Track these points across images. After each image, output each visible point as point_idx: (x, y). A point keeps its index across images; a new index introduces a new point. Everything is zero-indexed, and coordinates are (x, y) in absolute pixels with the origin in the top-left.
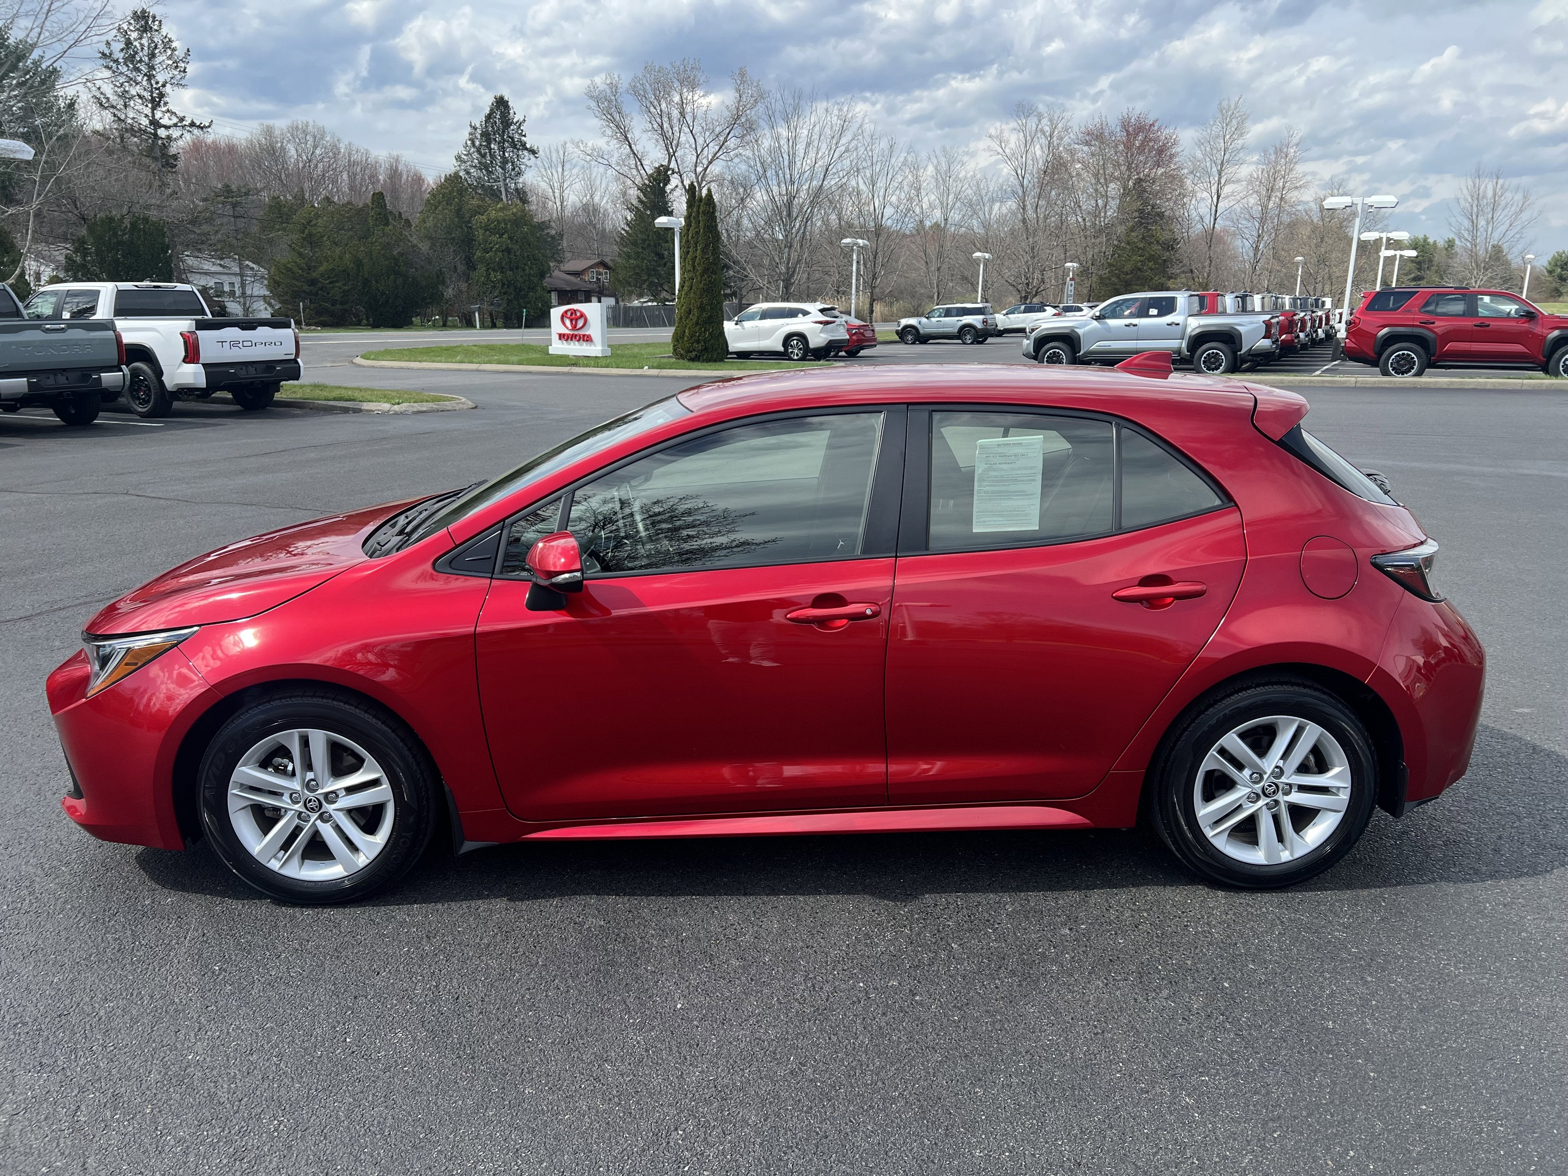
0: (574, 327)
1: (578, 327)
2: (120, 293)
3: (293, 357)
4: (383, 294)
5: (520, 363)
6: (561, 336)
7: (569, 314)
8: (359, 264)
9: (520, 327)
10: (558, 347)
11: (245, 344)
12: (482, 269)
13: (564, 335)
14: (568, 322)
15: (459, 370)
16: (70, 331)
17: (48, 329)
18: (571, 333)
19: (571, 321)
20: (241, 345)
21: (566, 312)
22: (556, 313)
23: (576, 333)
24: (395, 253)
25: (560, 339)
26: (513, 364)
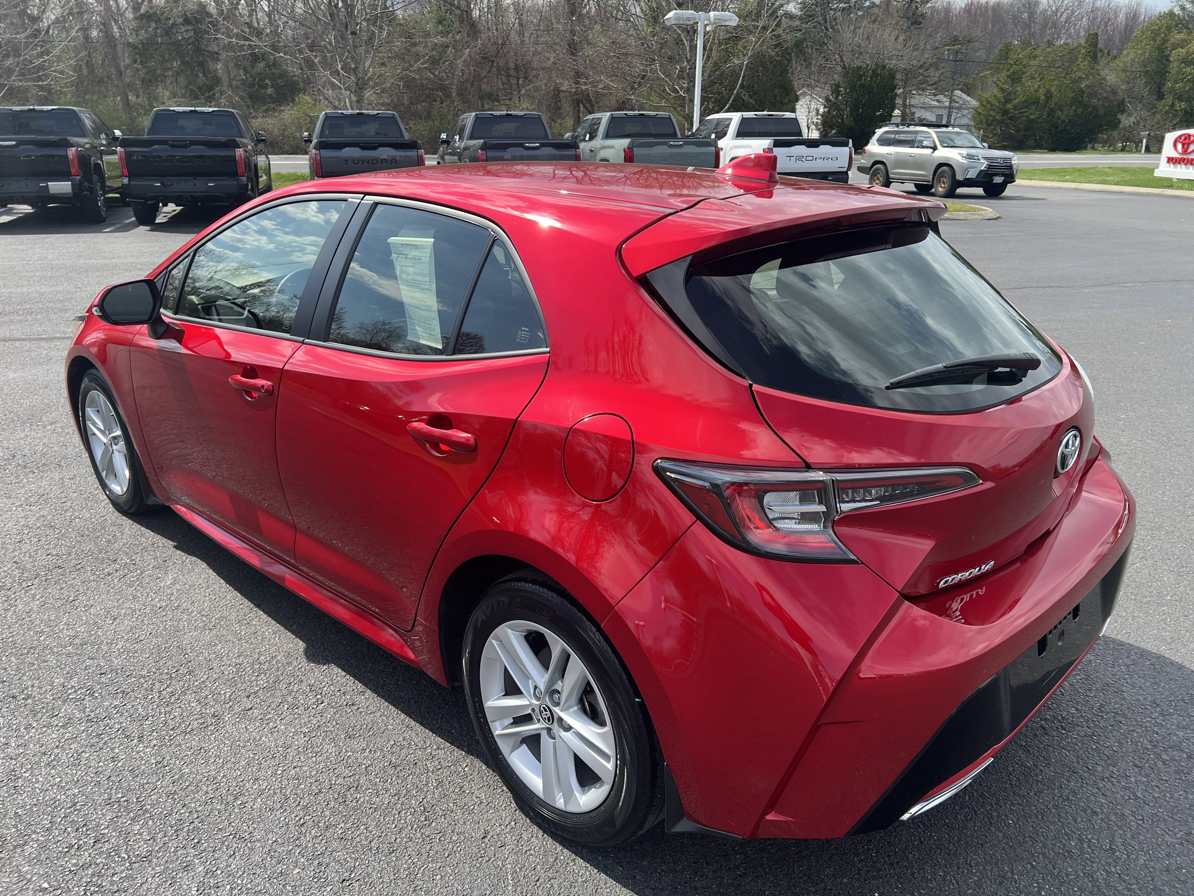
0: (1185, 151)
1: (1189, 151)
2: (743, 121)
3: (845, 170)
4: (1063, 122)
5: (1117, 184)
6: (1170, 160)
7: (1183, 138)
8: (1049, 96)
9: (1138, 151)
10: (1164, 170)
11: (808, 158)
12: (1169, 99)
13: (1173, 158)
14: (1180, 147)
15: (1060, 188)
16: (686, 146)
17: (671, 145)
18: (1180, 156)
19: (1183, 145)
20: (804, 159)
21: (1180, 137)
22: (1170, 137)
23: (1185, 157)
24: (1082, 86)
25: (1168, 162)
26: (1110, 184)
